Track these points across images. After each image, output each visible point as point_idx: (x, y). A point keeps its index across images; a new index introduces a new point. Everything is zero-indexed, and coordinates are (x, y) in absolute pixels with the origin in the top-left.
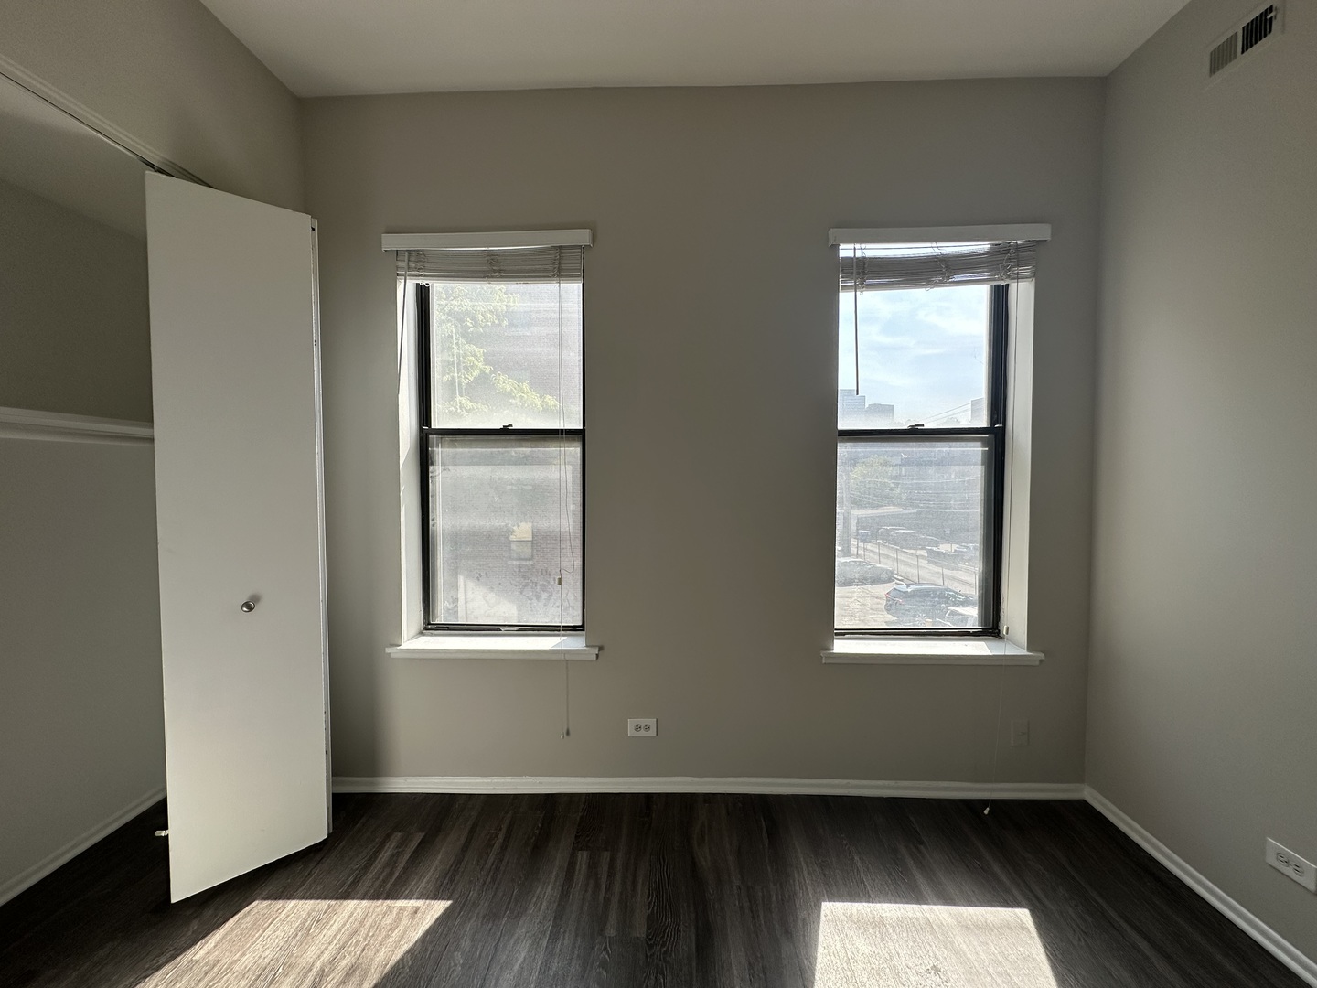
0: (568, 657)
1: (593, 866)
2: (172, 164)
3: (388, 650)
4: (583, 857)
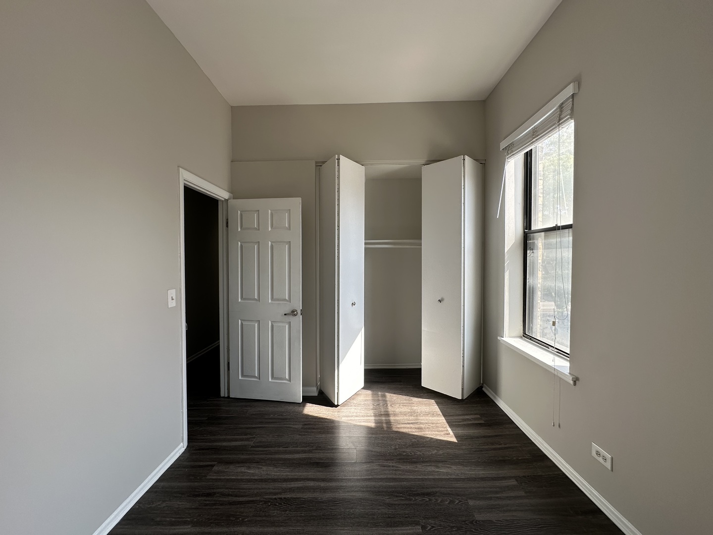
0: (563, 377)
1: (509, 488)
4: (513, 482)
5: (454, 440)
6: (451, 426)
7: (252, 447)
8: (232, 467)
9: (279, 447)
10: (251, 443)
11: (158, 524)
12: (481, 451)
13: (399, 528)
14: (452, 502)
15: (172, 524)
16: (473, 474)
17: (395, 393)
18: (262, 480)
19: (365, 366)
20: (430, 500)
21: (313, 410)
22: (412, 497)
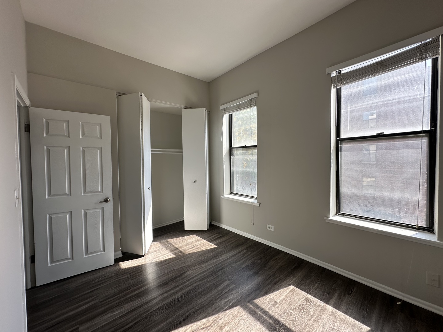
0: (253, 204)
1: (246, 253)
2: (185, 107)
3: (221, 196)
4: (245, 251)
5: (215, 246)
6: (210, 242)
10: (98, 300)
12: (228, 246)
13: (221, 286)
14: (232, 267)
16: (231, 255)
17: (172, 238)
18: (131, 311)
20: (224, 270)
21: (125, 265)
22: (217, 273)
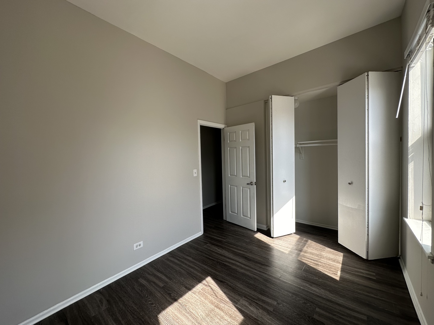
2: (342, 81)
3: (404, 218)
5: (337, 278)
6: (343, 271)
7: (224, 242)
8: (213, 246)
9: (234, 246)
10: (225, 241)
11: (184, 254)
15: (187, 255)
16: (333, 299)
18: (221, 255)
19: (296, 220)
21: (260, 236)
